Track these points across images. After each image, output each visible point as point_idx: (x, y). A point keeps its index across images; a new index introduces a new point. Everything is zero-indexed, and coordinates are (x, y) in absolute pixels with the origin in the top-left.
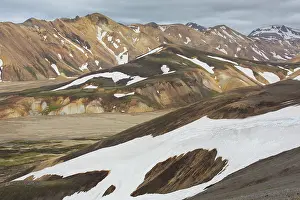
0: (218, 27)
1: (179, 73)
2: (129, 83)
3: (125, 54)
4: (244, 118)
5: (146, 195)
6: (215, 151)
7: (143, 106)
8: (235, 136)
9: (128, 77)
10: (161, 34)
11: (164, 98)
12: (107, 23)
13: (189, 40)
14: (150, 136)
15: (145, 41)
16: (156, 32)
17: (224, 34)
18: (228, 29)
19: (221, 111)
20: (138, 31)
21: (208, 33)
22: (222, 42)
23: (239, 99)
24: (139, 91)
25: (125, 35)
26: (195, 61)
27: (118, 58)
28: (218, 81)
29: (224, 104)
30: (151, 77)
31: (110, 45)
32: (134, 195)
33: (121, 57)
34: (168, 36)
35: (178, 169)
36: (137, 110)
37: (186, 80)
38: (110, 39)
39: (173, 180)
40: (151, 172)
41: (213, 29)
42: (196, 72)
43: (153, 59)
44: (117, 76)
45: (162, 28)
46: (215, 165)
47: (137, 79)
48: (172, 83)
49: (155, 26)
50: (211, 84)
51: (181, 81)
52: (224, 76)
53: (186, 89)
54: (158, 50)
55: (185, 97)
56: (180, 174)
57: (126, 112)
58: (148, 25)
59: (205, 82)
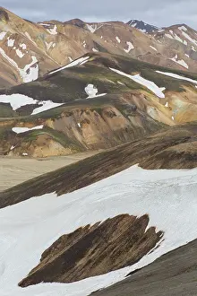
0: (175, 28)
1: (111, 96)
2: (36, 111)
3: (34, 66)
4: (191, 167)
5: (41, 285)
6: (146, 218)
7: (55, 147)
8: (176, 195)
9: (34, 102)
10: (88, 36)
11: (89, 135)
12: (7, 19)
13: (131, 46)
14: (53, 194)
15: (65, 47)
16: (81, 33)
17: (183, 38)
18: (190, 31)
19: (158, 157)
20: (53, 32)
21: (160, 36)
22: (180, 50)
23: (186, 139)
24: (50, 123)
25: (34, 38)
26: (137, 78)
27: (23, 72)
28: (170, 109)
29: (165, 147)
30: (69, 102)
31: (10, 52)
32: (23, 284)
33: (28, 71)
34: (100, 40)
35: (90, 245)
36: (46, 152)
37: (121, 107)
38: (11, 43)
39: (82, 262)
40: (50, 249)
41: (167, 30)
42: (137, 95)
43: (73, 75)
44: (18, 101)
45: (90, 28)
46: (145, 239)
47: (49, 105)
48: (100, 111)
49: (79, 24)
50: (160, 114)
51: (115, 110)
52: (179, 101)
53: (120, 121)
54: (82, 61)
55: (120, 134)
56: (92, 253)
57: (30, 156)
58: (70, 23)
59: (150, 111)
